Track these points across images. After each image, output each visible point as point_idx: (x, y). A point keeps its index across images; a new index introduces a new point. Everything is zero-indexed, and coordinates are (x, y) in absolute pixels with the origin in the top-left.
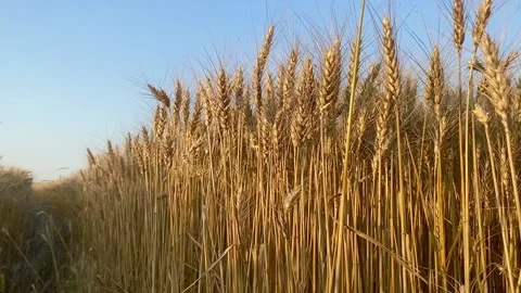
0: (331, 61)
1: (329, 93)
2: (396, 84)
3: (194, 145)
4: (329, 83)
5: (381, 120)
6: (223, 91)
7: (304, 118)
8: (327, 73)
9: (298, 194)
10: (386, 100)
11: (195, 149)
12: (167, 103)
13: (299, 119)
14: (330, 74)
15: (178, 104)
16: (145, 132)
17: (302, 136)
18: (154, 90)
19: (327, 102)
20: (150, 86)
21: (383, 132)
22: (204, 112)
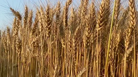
0: (103, 6)
1: (101, 22)
2: (134, 21)
3: (34, 41)
4: (101, 17)
5: (127, 38)
6: (48, 17)
7: (89, 33)
8: (101, 12)
9: (85, 72)
10: (130, 28)
11: (34, 42)
12: (20, 18)
13: (87, 34)
14: (102, 12)
15: (26, 18)
16: (9, 30)
17: (88, 43)
18: (13, 11)
19: (100, 26)
20: (11, 9)
21: (128, 44)
22: (40, 24)
